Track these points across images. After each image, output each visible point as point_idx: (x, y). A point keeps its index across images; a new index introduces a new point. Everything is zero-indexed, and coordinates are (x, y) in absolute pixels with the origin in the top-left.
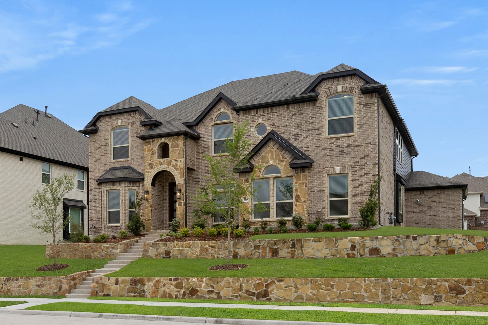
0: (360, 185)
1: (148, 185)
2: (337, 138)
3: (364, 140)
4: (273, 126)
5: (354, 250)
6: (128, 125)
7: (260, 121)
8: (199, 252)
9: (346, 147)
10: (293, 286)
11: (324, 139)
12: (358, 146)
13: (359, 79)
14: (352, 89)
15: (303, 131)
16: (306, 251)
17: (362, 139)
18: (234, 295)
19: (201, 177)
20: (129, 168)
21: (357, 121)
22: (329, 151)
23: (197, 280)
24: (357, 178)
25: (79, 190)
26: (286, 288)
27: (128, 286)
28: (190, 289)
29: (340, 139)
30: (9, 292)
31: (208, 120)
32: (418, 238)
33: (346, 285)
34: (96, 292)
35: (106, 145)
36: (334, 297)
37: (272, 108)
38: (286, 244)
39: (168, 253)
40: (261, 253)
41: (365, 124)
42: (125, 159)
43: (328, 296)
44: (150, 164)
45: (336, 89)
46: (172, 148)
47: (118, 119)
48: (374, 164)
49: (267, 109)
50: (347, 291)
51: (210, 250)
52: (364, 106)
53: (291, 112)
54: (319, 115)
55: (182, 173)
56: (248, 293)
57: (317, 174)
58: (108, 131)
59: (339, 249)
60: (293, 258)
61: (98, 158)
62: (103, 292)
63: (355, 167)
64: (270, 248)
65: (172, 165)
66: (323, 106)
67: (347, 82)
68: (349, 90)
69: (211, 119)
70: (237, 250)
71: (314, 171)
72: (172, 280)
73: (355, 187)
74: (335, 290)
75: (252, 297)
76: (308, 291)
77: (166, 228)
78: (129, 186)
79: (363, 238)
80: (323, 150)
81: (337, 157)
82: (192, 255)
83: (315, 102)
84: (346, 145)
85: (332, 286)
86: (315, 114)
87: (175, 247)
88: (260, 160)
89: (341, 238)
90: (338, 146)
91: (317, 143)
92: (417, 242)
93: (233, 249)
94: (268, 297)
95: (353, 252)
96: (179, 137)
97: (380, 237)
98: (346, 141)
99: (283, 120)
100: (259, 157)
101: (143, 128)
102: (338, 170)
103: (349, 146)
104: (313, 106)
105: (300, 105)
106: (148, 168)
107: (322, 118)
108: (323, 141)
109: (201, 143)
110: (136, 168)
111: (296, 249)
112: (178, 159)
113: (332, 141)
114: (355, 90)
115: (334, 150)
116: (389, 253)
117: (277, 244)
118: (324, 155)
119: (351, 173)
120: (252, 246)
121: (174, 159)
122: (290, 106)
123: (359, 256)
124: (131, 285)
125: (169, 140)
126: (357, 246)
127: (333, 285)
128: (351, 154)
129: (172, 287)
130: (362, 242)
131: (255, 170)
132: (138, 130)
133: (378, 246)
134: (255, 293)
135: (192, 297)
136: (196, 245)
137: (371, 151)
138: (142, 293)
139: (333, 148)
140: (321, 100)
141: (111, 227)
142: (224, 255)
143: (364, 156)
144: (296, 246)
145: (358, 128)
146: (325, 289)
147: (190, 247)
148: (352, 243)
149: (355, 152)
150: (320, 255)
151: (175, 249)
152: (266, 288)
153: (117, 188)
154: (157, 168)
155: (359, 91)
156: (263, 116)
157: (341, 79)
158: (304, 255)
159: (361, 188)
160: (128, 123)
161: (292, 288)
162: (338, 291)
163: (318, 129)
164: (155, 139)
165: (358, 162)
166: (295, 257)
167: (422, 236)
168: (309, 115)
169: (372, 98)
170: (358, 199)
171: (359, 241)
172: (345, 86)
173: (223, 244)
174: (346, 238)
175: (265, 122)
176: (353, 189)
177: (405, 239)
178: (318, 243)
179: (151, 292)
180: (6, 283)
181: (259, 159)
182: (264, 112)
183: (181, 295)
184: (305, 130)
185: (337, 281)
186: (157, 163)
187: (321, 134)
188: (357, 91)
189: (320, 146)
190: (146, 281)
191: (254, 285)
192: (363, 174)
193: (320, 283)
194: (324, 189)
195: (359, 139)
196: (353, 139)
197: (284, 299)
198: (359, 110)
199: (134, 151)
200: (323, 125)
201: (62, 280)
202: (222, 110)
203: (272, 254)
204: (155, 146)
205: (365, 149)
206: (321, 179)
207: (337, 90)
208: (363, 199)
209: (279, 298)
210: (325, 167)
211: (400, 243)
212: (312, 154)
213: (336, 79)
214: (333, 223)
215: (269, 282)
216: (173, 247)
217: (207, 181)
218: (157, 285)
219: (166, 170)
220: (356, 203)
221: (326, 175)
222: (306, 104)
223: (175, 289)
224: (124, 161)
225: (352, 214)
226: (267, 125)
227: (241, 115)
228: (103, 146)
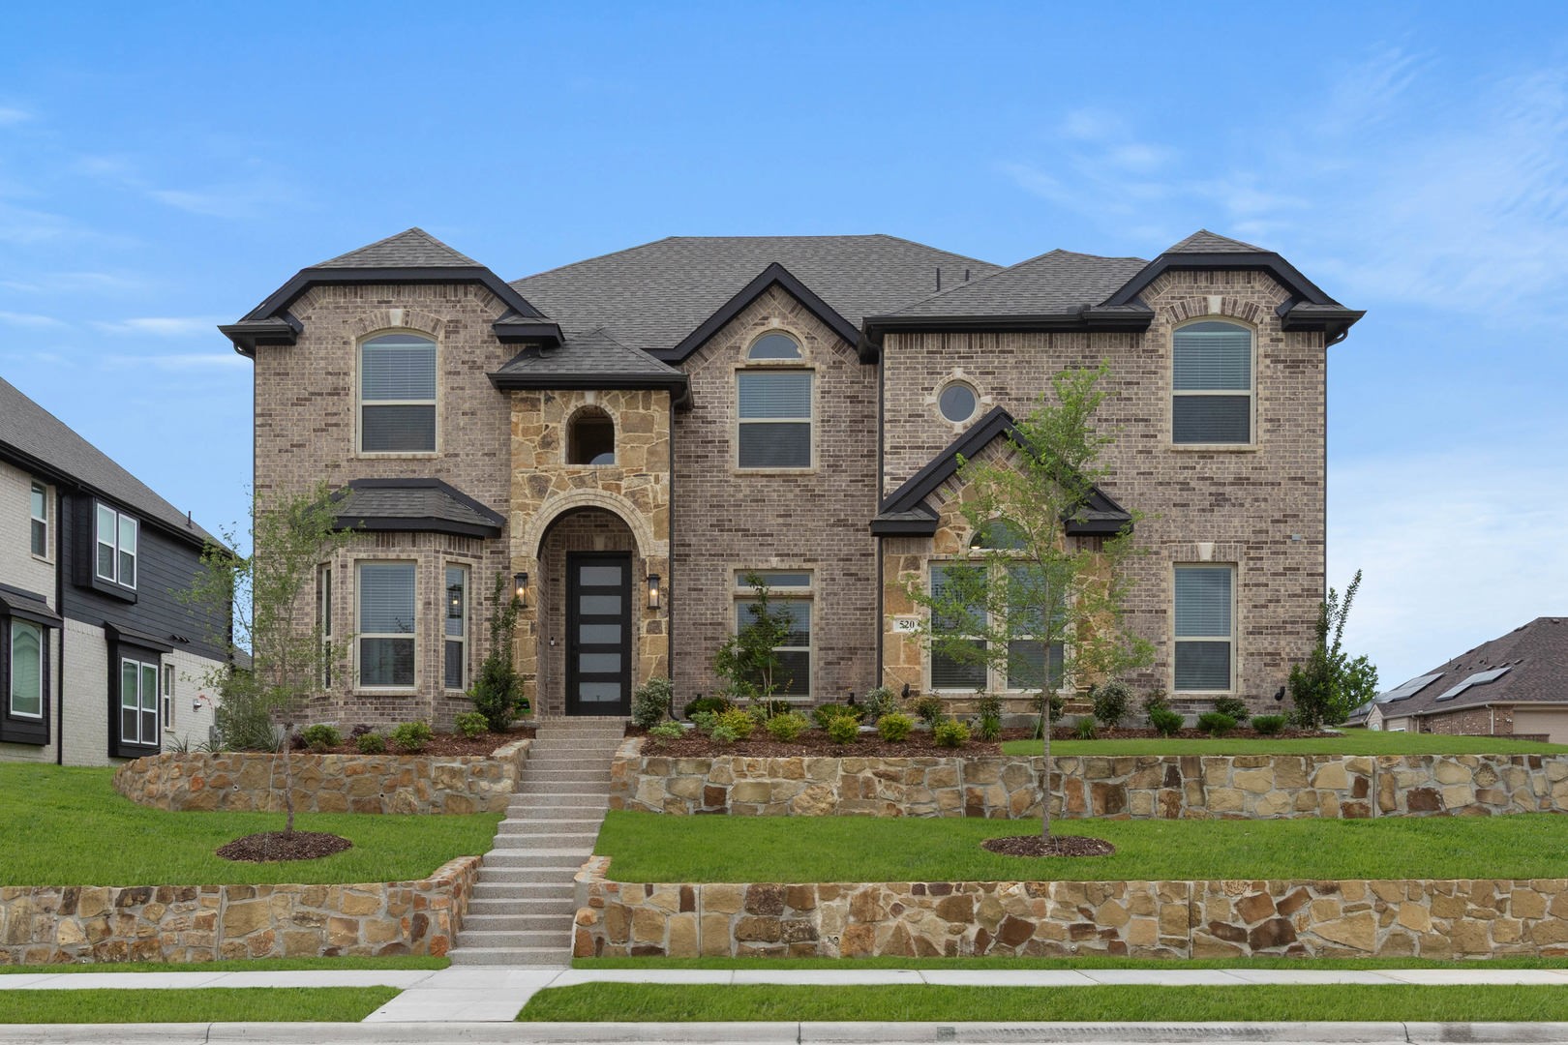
0: (1270, 601)
1: (523, 554)
2: (1205, 455)
3: (1283, 468)
4: (998, 394)
5: (1364, 795)
6: (434, 329)
7: (958, 373)
8: (840, 795)
9: (1232, 484)
10: (1373, 905)
11: (1165, 452)
12: (1266, 484)
13: (1271, 282)
14: (1251, 310)
15: (1099, 420)
16: (1215, 796)
17: (1278, 463)
18: (1172, 940)
19: (693, 540)
20: (434, 485)
21: (1266, 410)
22: (1181, 490)
23: (1024, 891)
24: (1263, 580)
25: (34, 556)
26: (1350, 914)
27: (739, 916)
28: (1002, 922)
29: (1212, 458)
30: (151, 949)
31: (723, 350)
32: (1543, 763)
33: (1543, 902)
34: (594, 939)
35: (335, 392)
36: (1509, 939)
37: (997, 337)
38: (1147, 772)
39: (715, 798)
40: (1066, 799)
41: (1289, 420)
42: (420, 454)
43: (1490, 936)
44: (533, 479)
45: (1203, 304)
46: (625, 429)
47: (389, 302)
48: (1312, 542)
49: (981, 338)
50: (1548, 918)
51: (879, 788)
52: (1285, 367)
53: (1059, 357)
54: (1151, 378)
55: (663, 521)
56: (1220, 932)
57: (1141, 559)
58: (345, 343)
59: (1318, 791)
60: (1175, 816)
61: (296, 439)
62: (626, 938)
63: (1258, 545)
64: (1096, 785)
65: (623, 492)
66: (1161, 351)
67: (1238, 287)
68: (1243, 312)
69: (731, 348)
70: (978, 790)
71: (1131, 548)
72: (927, 892)
73: (1255, 606)
74: (1508, 916)
75: (1234, 944)
76: (1422, 921)
77: (558, 708)
78: (451, 554)
79: (1388, 759)
80: (1160, 488)
81: (1204, 510)
82: (812, 802)
83: (1138, 336)
84: (1231, 478)
85: (1500, 905)
86: (1138, 373)
87: (745, 776)
88: (961, 501)
89: (1323, 757)
90: (1206, 479)
91: (1144, 462)
92: (1542, 773)
93: (965, 786)
94: (1293, 944)
95: (1361, 800)
96: (653, 397)
97: (1437, 757)
98: (1231, 467)
99: (1033, 379)
100: (955, 491)
101: (498, 349)
102: (1206, 551)
103: (1239, 481)
104: (1132, 347)
105: (1089, 339)
106: (527, 492)
107: (1158, 388)
108: (1161, 460)
109: (693, 427)
110: (466, 490)
111: (1182, 790)
112: (648, 470)
113: (1190, 463)
114: (1263, 315)
115: (1194, 489)
116: (1467, 806)
117: (1119, 772)
118: (1165, 502)
119: (1246, 564)
120: (1031, 776)
121: (633, 471)
122: (1060, 339)
123: (1378, 812)
124: (750, 910)
125: (614, 402)
126: (1371, 782)
127: (1503, 901)
128: (1247, 505)
129: (929, 916)
130: (1388, 770)
131: (942, 532)
132: (478, 352)
133: (1431, 785)
134: (1244, 930)
135: (1010, 950)
136: (827, 770)
137: (1305, 501)
138: (805, 940)
139: (1193, 484)
140: (1156, 330)
141: (377, 697)
142: (934, 805)
143: (1284, 516)
144: (1183, 780)
145: (1268, 431)
146: (1480, 914)
147: (802, 776)
148: (1357, 775)
149: (1256, 500)
150: (1258, 807)
151: (743, 781)
152: (1280, 912)
153: (404, 556)
154: (562, 494)
155: (1271, 319)
156: (968, 357)
157: (1219, 275)
158: (1208, 807)
159: (1275, 612)
160: (432, 324)
161: (1371, 911)
162: (1521, 920)
163: (1146, 420)
164: (557, 394)
165: (1267, 532)
166: (1180, 815)
167: (1555, 758)
168: (1118, 373)
169: (1309, 345)
170: (1266, 644)
171: (1378, 768)
172: (1230, 298)
173: (927, 770)
174: (1337, 757)
175: (972, 377)
176: (1249, 612)
177: (1510, 765)
178: (1252, 772)
179: (841, 938)
180: (127, 911)
181: (958, 497)
182: (970, 347)
183: (968, 944)
184: (1106, 420)
185: (1513, 888)
186: (563, 480)
187: (1156, 436)
188: (1267, 319)
189: (1152, 473)
190: (817, 896)
191: (1236, 905)
192: (1281, 570)
193: (1460, 895)
194: (1164, 607)
195: (1270, 463)
196: (1252, 463)
197: (1346, 948)
198: (1271, 377)
199: (458, 428)
200: (1161, 410)
201: (424, 895)
202: (775, 323)
203: (1102, 803)
204: (557, 415)
205: (1286, 494)
206: (1153, 575)
207: (1206, 307)
208: (1278, 643)
209: (1330, 945)
210: (1165, 539)
211: (1496, 776)
212: (1127, 493)
213: (1204, 275)
214: (1191, 712)
215: (1289, 893)
216: (734, 775)
217: (714, 555)
218: (864, 911)
219: (598, 504)
220: (1260, 654)
221: (1171, 564)
222: (1110, 338)
223: (944, 924)
224: (414, 459)
225: (1247, 686)
226: (981, 389)
227: (890, 346)
228: (321, 394)
